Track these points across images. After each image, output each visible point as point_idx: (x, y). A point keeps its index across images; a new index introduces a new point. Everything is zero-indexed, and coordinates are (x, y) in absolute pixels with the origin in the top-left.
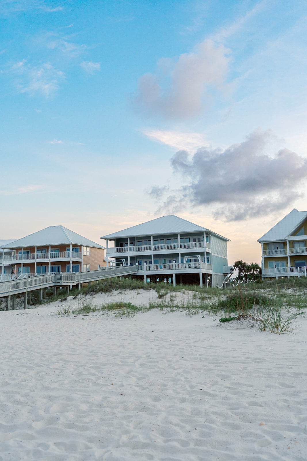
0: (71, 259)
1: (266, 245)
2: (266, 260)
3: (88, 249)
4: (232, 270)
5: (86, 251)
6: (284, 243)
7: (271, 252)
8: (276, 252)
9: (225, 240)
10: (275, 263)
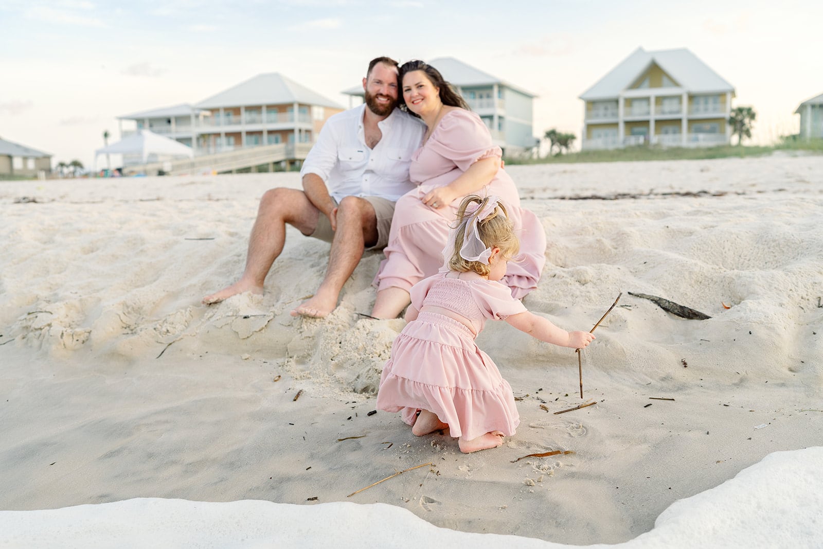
0: (296, 125)
1: (591, 104)
2: (590, 127)
3: (321, 110)
4: (538, 142)
5: (318, 113)
6: (616, 101)
7: (597, 116)
8: (605, 115)
9: (530, 97)
10: (602, 131)
